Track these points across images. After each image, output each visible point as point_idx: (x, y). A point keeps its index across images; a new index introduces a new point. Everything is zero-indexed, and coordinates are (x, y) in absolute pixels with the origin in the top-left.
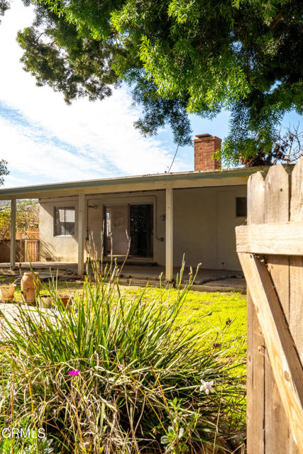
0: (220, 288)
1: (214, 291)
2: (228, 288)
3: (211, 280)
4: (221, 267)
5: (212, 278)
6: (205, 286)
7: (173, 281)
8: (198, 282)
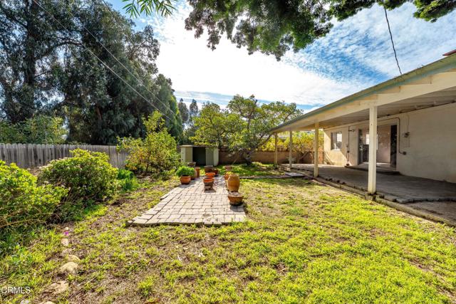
2: (436, 217)
6: (407, 207)
7: (375, 193)
8: (400, 200)
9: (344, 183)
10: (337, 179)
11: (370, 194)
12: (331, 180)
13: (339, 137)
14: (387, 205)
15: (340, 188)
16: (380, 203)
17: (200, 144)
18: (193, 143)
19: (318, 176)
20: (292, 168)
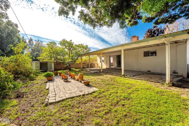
0: (139, 79)
1: (137, 79)
2: (142, 79)
3: (136, 75)
4: (139, 70)
5: (136, 74)
6: (134, 78)
7: (124, 75)
8: (131, 76)
9: (113, 73)
10: (110, 72)
11: (123, 75)
12: (108, 72)
13: (103, 58)
14: (128, 78)
15: (112, 75)
16: (126, 77)
17: (43, 61)
18: (39, 61)
19: (103, 72)
20: (90, 70)
